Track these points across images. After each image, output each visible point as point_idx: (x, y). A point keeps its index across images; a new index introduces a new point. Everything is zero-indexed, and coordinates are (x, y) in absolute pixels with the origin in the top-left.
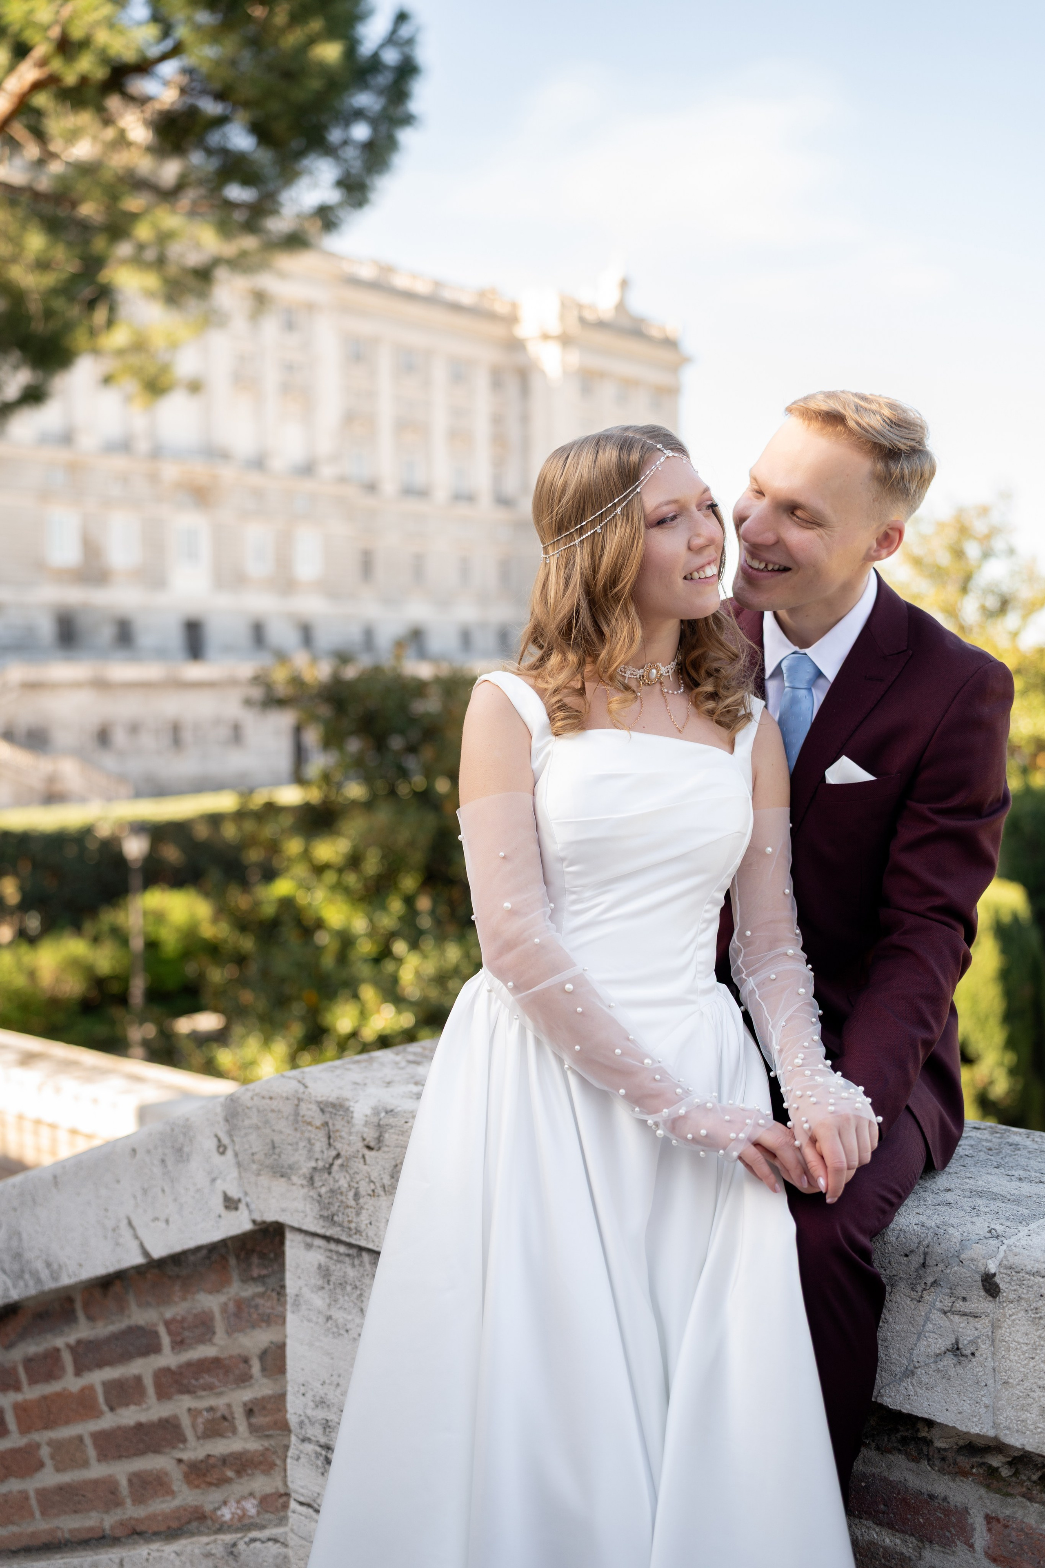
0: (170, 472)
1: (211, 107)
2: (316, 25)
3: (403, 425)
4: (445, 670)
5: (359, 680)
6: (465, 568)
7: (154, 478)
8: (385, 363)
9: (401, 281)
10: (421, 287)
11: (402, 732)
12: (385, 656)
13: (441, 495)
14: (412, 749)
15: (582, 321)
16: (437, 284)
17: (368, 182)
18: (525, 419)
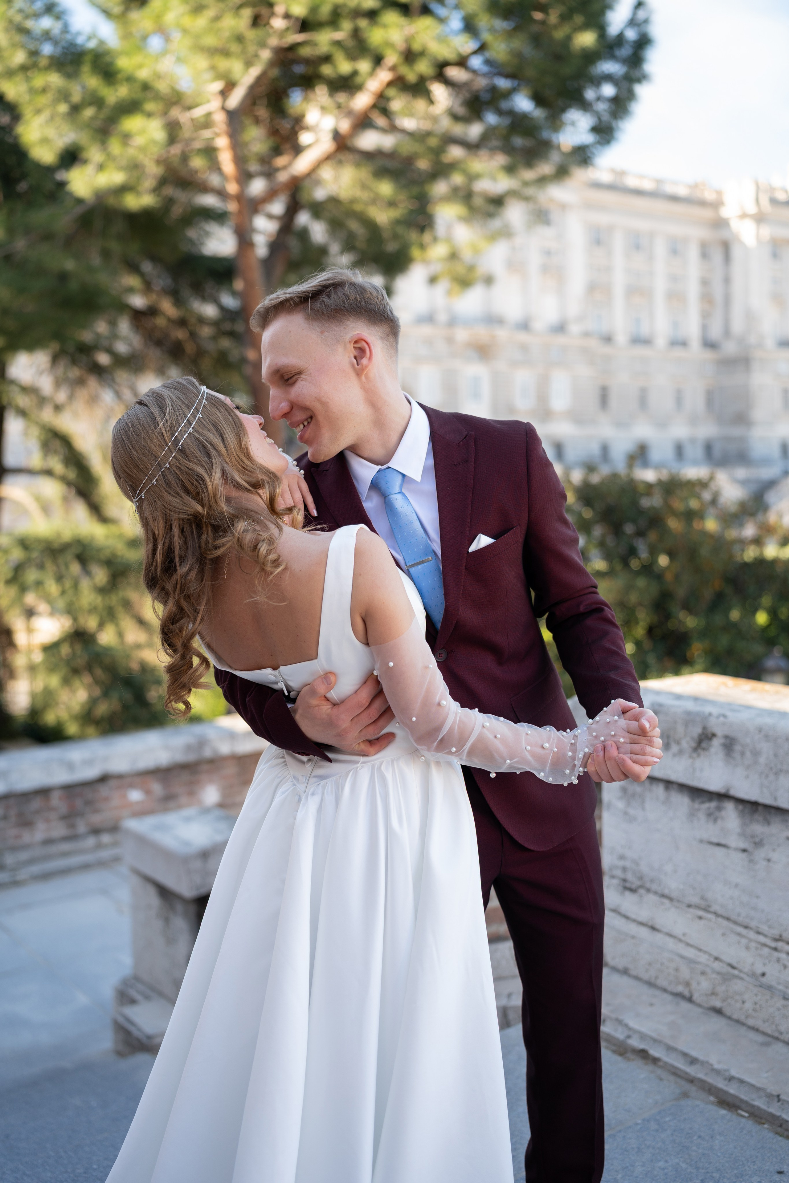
0: (462, 335)
1: (503, 83)
2: (579, 19)
3: (632, 291)
4: (664, 475)
5: (602, 483)
6: (679, 400)
7: (450, 340)
8: (619, 243)
9: (632, 182)
10: (647, 185)
11: (634, 521)
12: (620, 466)
13: (661, 342)
14: (640, 533)
15: (774, 201)
16: (659, 181)
17: (614, 124)
18: (727, 280)
